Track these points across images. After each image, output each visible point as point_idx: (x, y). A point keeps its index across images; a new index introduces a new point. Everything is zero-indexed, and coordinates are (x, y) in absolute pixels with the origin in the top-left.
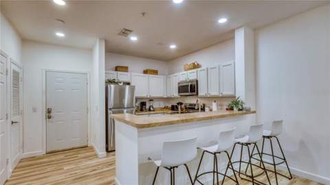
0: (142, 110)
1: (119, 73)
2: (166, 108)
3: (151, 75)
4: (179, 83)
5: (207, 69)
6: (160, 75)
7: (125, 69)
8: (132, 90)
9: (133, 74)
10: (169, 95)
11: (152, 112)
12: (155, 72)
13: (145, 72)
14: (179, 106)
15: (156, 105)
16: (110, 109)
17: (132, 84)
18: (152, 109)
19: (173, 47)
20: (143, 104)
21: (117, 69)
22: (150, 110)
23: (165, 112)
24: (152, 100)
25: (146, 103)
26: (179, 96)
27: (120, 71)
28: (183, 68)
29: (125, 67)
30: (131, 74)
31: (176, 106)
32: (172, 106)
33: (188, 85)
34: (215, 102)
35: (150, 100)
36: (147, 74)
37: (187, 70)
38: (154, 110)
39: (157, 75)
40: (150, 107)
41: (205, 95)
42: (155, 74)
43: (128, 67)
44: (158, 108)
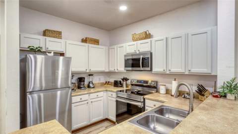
0: (79, 88)
1: (48, 39)
2: (107, 83)
3: (90, 45)
4: (125, 56)
5: (166, 38)
6: (101, 45)
7: (57, 34)
8: (68, 62)
9: (68, 42)
10: (112, 69)
11: (92, 90)
12: (96, 42)
13: (85, 41)
14: (125, 83)
15: (96, 80)
17: (67, 55)
18: (91, 85)
19: (123, 8)
20: (81, 80)
21: (45, 33)
22: (89, 87)
23: (108, 89)
24: (92, 75)
25: (84, 78)
26: (126, 71)
27: (50, 36)
28: (131, 37)
29: (58, 32)
30: (66, 42)
31: (120, 81)
32: (115, 81)
33: (140, 58)
34: (175, 80)
35: (90, 75)
36: (86, 43)
37: (137, 40)
38: (94, 87)
39: (98, 45)
40: (89, 83)
41: (163, 71)
42: (96, 44)
43: (61, 32)
44: (98, 83)
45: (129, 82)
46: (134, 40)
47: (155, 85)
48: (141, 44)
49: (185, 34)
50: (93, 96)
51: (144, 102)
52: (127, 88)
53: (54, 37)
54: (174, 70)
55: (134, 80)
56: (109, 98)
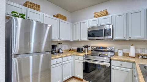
0: (53, 53)
2: (71, 50)
3: (61, 20)
4: (88, 29)
5: (126, 14)
6: (68, 21)
7: (37, 7)
9: (45, 15)
11: (61, 55)
12: (64, 18)
14: (86, 49)
16: (16, 56)
20: (54, 47)
22: (59, 52)
23: (75, 54)
24: (61, 43)
25: (56, 45)
26: (88, 40)
27: (30, 8)
28: (93, 15)
29: (37, 5)
30: (43, 14)
31: (82, 48)
32: (77, 48)
33: (103, 30)
34: (132, 45)
35: (59, 44)
36: (58, 18)
37: (98, 17)
38: (63, 53)
39: (66, 21)
40: (59, 49)
41: (123, 38)
42: (65, 20)
43: (40, 6)
44: (64, 50)
45: (89, 49)
46: (95, 17)
47: (113, 50)
48: (102, 19)
49: (144, 10)
50: (65, 59)
51: (110, 62)
52: (88, 53)
53: (34, 9)
54: (133, 37)
55: (94, 47)
56: (75, 60)
